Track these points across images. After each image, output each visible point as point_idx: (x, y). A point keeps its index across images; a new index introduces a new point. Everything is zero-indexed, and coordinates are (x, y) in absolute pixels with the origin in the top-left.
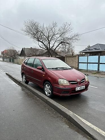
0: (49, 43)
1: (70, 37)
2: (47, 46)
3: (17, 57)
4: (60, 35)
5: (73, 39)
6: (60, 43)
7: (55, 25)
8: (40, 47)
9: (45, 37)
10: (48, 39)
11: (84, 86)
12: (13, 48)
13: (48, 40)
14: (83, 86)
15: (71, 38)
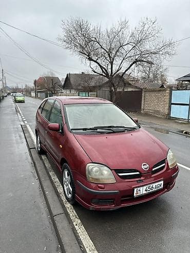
0: (112, 63)
1: (154, 48)
2: (105, 70)
3: (59, 89)
4: (134, 45)
5: (161, 53)
6: (134, 63)
7: (124, 25)
8: (94, 71)
9: (103, 50)
10: (109, 55)
11: (160, 183)
12: (52, 74)
13: (110, 57)
14: (157, 184)
15: (155, 51)
